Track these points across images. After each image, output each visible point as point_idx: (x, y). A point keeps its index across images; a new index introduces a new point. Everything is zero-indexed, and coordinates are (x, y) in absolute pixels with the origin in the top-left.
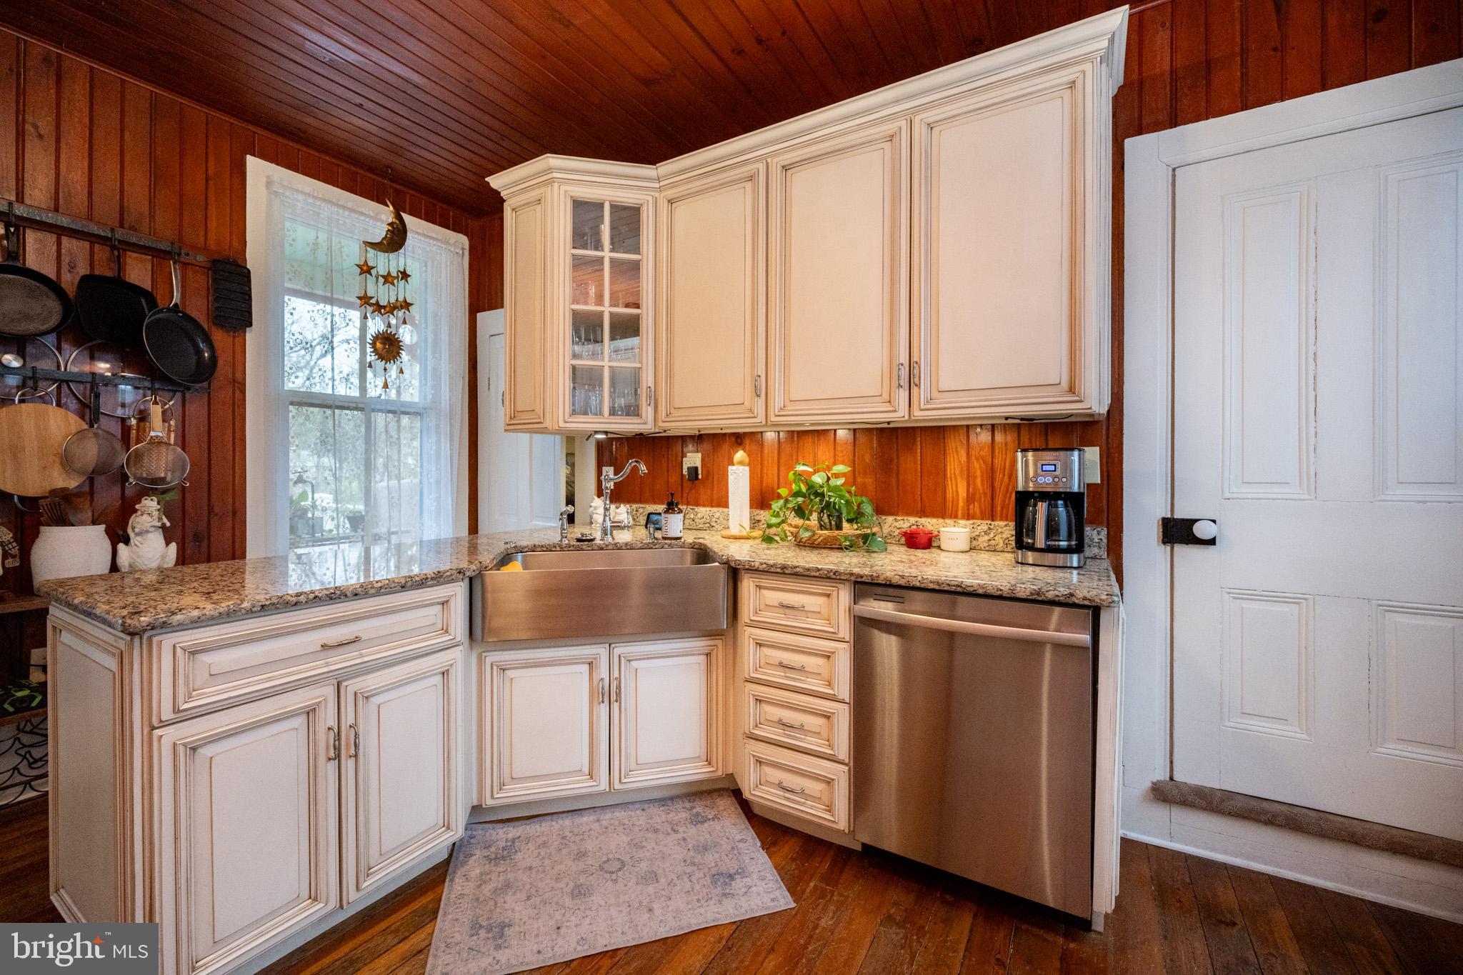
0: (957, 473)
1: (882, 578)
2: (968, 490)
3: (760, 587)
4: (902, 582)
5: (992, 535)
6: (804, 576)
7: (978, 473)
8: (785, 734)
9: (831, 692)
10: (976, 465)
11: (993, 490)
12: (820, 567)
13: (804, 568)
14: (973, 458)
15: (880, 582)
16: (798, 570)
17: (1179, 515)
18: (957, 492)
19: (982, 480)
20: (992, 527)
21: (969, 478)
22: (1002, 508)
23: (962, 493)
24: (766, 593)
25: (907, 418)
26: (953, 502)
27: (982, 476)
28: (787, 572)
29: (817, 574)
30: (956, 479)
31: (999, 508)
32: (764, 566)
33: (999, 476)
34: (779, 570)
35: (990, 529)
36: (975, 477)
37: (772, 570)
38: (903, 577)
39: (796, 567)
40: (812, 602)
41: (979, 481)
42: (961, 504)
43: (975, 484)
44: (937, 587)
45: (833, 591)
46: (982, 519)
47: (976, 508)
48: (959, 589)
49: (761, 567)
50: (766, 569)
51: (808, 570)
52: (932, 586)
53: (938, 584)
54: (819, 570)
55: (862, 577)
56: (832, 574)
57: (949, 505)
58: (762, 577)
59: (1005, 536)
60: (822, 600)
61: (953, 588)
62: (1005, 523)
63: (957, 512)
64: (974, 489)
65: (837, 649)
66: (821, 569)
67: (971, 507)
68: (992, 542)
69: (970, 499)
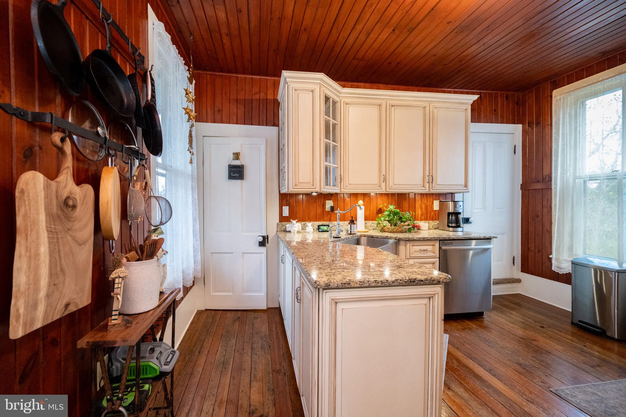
3: (413, 246)
7: (424, 207)
10: (423, 205)
13: (430, 238)
17: (465, 217)
21: (421, 209)
23: (420, 213)
24: (415, 247)
33: (428, 208)
37: (421, 239)
40: (429, 248)
42: (419, 216)
43: (423, 211)
46: (424, 220)
47: (423, 217)
49: (417, 239)
57: (416, 217)
60: (432, 247)
69: (422, 215)
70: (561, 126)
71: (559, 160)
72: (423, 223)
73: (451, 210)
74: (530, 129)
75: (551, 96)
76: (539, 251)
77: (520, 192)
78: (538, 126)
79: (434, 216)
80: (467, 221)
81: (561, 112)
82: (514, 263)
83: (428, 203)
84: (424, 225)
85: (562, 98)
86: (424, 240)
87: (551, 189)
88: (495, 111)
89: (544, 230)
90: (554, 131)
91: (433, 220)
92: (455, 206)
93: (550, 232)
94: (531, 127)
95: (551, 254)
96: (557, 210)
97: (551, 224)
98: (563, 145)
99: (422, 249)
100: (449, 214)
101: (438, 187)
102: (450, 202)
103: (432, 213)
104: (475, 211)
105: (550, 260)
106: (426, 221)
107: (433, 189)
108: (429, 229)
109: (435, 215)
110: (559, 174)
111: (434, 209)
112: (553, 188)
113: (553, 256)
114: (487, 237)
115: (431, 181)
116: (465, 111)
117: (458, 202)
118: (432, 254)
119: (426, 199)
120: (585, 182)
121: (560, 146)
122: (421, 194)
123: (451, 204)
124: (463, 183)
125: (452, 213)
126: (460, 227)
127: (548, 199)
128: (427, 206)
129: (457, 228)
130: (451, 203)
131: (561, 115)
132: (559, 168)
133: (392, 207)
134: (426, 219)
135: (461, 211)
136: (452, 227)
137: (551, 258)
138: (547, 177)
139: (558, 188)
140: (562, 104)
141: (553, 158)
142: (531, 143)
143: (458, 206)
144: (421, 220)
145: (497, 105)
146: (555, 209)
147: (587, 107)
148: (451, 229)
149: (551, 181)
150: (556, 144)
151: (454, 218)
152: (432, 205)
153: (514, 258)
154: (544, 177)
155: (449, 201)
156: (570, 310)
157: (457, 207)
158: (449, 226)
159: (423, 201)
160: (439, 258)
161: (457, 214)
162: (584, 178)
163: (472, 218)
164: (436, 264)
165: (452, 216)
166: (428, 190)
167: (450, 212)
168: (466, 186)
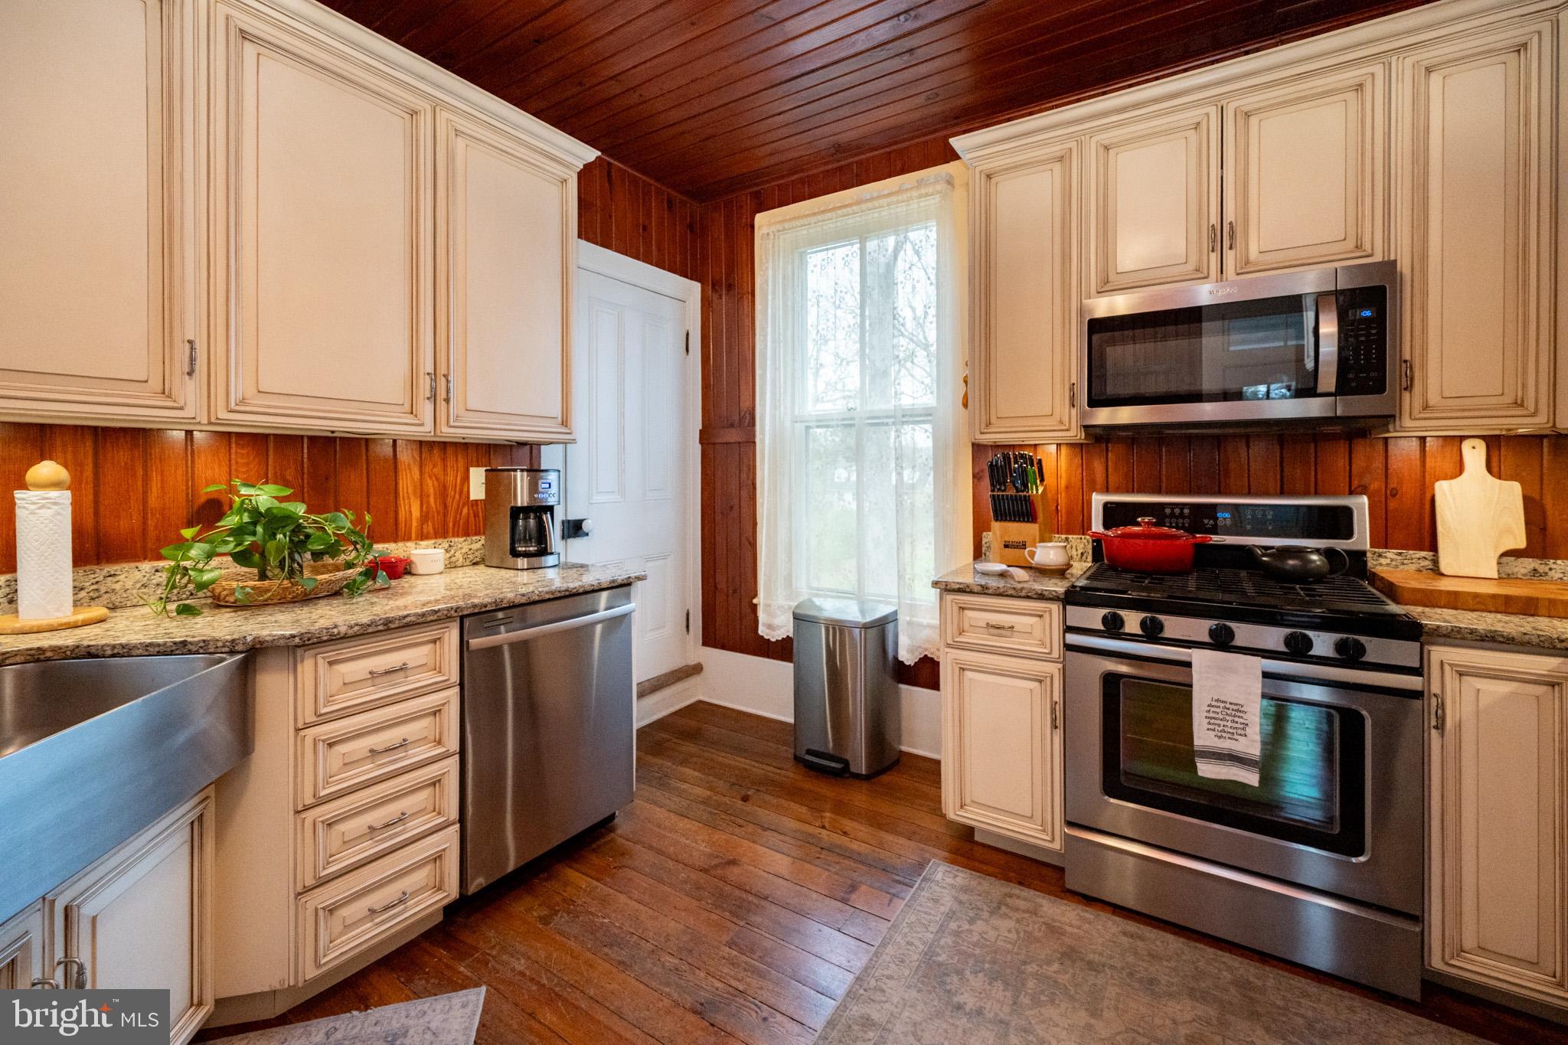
0: (410, 491)
1: (505, 601)
2: (421, 511)
3: (331, 663)
4: (523, 600)
5: (452, 552)
6: (418, 624)
7: (431, 490)
8: (377, 841)
9: (444, 750)
11: (445, 506)
12: (436, 608)
14: (427, 475)
15: (504, 605)
16: (409, 619)
18: (410, 512)
19: (435, 499)
20: (452, 544)
21: (423, 496)
22: (454, 525)
24: (342, 668)
25: (432, 434)
26: (406, 520)
27: (435, 494)
28: (392, 626)
29: (435, 617)
30: (409, 498)
31: (451, 525)
32: (356, 628)
33: (451, 492)
34: (381, 628)
35: (450, 546)
36: (428, 496)
37: (370, 630)
38: (523, 595)
39: (405, 617)
41: (432, 500)
42: (414, 524)
43: (428, 503)
44: (552, 597)
45: (444, 633)
46: (436, 538)
47: (429, 528)
48: (567, 593)
49: (351, 632)
50: (361, 632)
51: (423, 615)
52: (547, 596)
53: (552, 593)
54: (436, 612)
55: (486, 606)
56: (453, 612)
57: (402, 526)
58: (340, 646)
59: (464, 551)
61: (563, 594)
62: (463, 539)
63: (410, 534)
64: (427, 507)
65: (448, 697)
66: (439, 610)
67: (425, 526)
68: (453, 559)
69: (425, 518)
70: (770, 298)
71: (768, 376)
72: (427, 547)
73: (522, 499)
74: (715, 297)
75: (753, 227)
76: (735, 591)
77: (699, 447)
78: (731, 292)
79: (472, 519)
80: (574, 529)
81: (771, 264)
82: (687, 627)
83: (450, 478)
84: (427, 555)
85: (771, 233)
86: (389, 629)
87: (754, 443)
88: (645, 228)
89: (743, 539)
90: (758, 307)
91: (467, 534)
92: (534, 488)
93: (753, 544)
94: (716, 291)
95: (755, 595)
96: (766, 494)
97: (755, 524)
98: (774, 342)
99: (381, 670)
100: (516, 512)
101: (470, 419)
102: (519, 473)
103: (465, 510)
104: (597, 498)
105: (754, 608)
106: (440, 541)
107: (452, 423)
108: (451, 566)
109: (476, 515)
110: (768, 409)
111: (472, 498)
112: (758, 440)
113: (760, 600)
114: (619, 582)
115: (444, 395)
116: (560, 185)
117: (542, 474)
118: (427, 678)
119: (440, 464)
120: (808, 428)
121: (769, 344)
122: (421, 442)
123: (521, 480)
124: (556, 411)
125: (526, 511)
126: (552, 553)
127: (749, 465)
128: (444, 488)
129: (543, 558)
130: (522, 476)
131: (770, 273)
132: (768, 395)
133: (264, 497)
134: (441, 533)
135: (551, 501)
136: (526, 555)
137: (756, 605)
138: (747, 415)
139: (767, 441)
140: (771, 246)
141: (758, 372)
142: (718, 332)
143: (542, 486)
144: (423, 536)
145: (648, 215)
146: (763, 488)
147: (810, 267)
148: (522, 562)
149: (754, 425)
150: (762, 338)
151: (532, 522)
152: (462, 485)
153: (688, 615)
154: (742, 415)
155: (515, 470)
156: (791, 720)
157: (540, 490)
158: (515, 554)
159: (427, 469)
160: (461, 685)
161: (541, 510)
162: (808, 421)
163: (590, 521)
164: (445, 714)
165: (526, 518)
166: (429, 427)
167: (519, 504)
168: (565, 423)
